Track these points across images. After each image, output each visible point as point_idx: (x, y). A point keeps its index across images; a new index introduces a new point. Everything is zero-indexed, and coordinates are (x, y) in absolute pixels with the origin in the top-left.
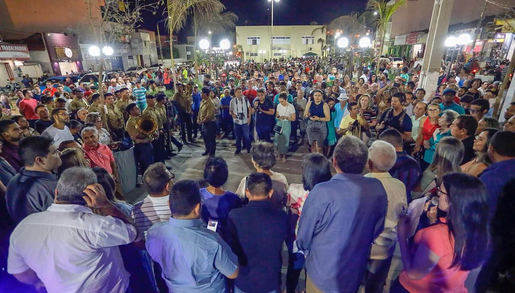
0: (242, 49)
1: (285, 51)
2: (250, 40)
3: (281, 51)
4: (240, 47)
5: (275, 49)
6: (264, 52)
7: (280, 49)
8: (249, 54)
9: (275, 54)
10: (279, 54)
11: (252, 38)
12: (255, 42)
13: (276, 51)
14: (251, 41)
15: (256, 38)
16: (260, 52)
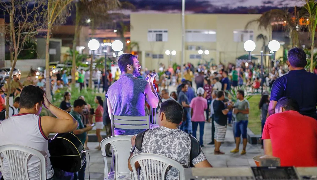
0: (138, 48)
1: (207, 52)
2: (151, 34)
3: (200, 52)
4: (136, 44)
5: (191, 48)
6: (174, 53)
7: (199, 48)
8: (151, 55)
9: (192, 57)
10: (199, 56)
11: (155, 32)
12: (159, 38)
13: (193, 52)
14: (153, 36)
15: (161, 31)
16: (167, 53)
